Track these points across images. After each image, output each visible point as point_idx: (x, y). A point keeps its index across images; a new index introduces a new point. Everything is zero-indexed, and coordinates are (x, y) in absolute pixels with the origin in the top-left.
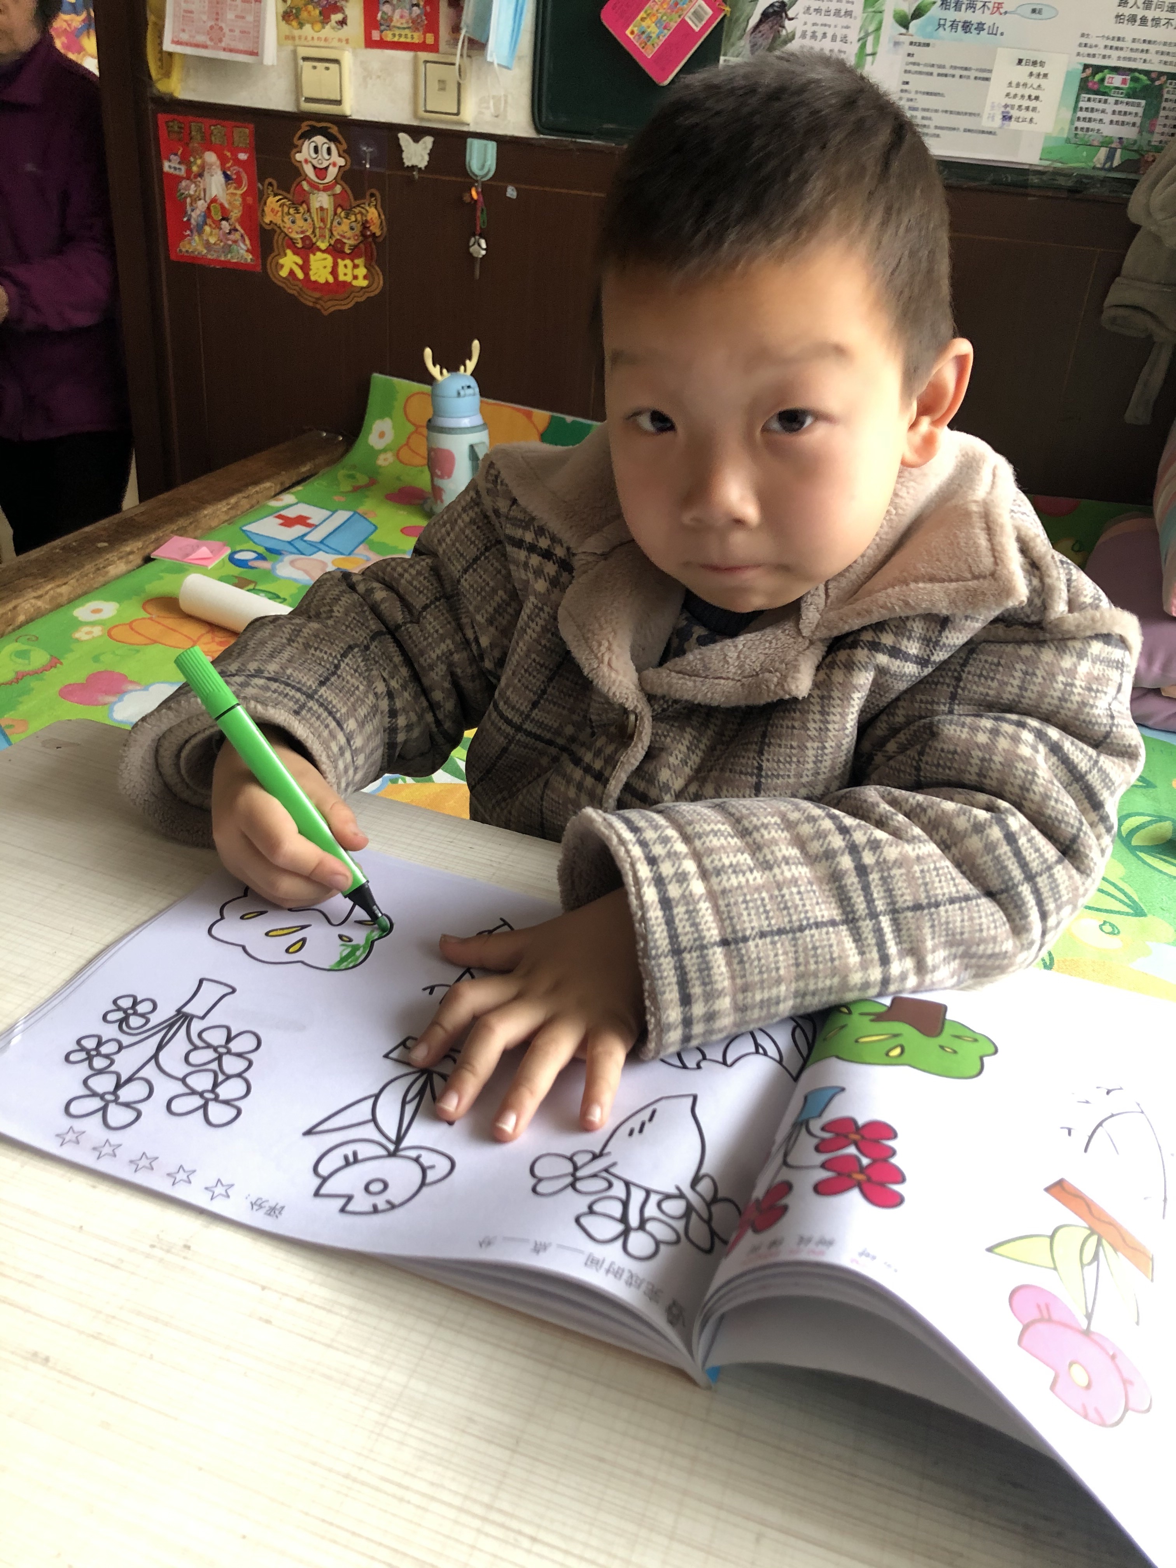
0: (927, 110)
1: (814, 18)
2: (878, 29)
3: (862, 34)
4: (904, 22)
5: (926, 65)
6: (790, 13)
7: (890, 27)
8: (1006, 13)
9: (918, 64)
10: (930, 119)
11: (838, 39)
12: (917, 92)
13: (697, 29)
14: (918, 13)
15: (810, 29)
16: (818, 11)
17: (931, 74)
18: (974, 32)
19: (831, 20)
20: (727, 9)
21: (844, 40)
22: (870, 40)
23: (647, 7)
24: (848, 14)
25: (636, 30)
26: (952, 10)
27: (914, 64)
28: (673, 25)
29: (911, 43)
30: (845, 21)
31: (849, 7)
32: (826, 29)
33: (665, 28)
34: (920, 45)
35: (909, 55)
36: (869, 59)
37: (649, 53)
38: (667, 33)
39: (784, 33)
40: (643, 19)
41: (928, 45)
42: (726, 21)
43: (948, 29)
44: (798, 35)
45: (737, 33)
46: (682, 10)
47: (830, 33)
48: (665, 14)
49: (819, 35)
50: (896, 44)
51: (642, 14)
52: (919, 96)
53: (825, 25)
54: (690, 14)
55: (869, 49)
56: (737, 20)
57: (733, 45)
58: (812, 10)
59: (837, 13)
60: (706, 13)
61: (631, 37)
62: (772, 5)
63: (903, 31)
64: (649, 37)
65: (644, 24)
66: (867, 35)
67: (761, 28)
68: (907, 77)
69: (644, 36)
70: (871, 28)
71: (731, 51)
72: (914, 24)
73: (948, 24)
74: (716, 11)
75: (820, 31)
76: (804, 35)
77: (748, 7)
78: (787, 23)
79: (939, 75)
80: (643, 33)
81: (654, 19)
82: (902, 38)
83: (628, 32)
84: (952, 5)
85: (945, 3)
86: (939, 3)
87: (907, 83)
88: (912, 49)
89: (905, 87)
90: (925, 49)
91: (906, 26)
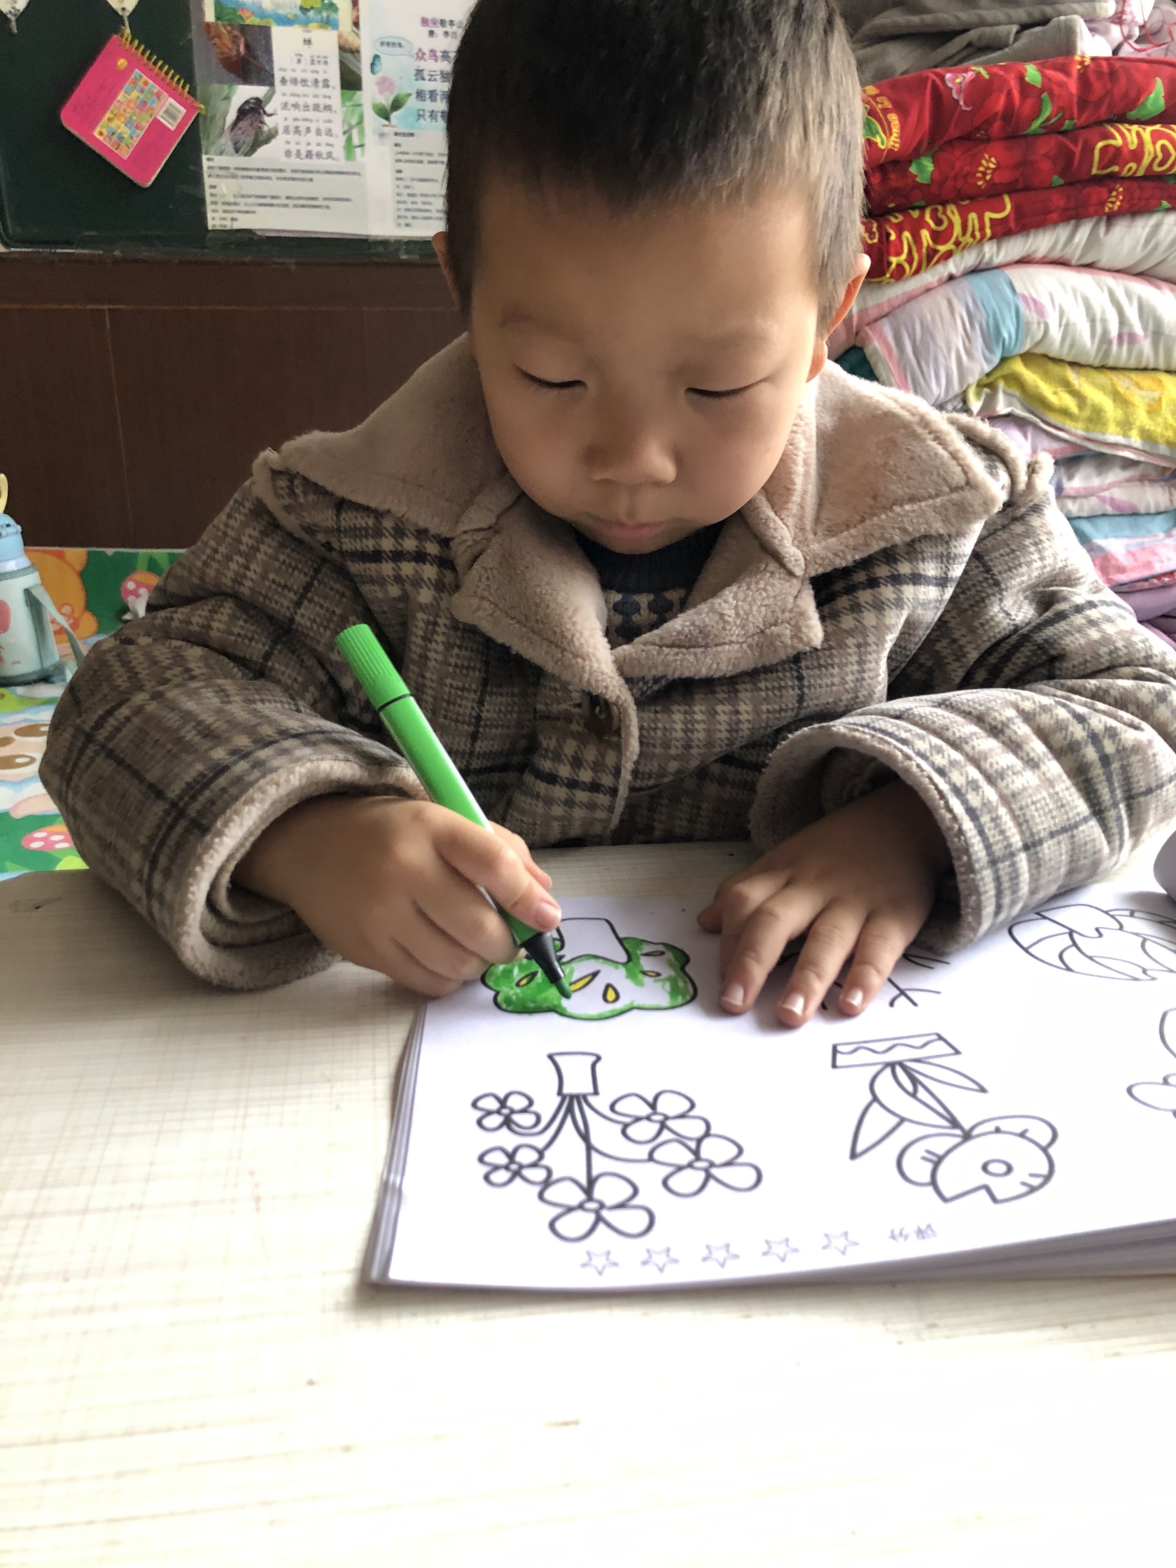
0: (426, 195)
1: (293, 113)
2: (360, 122)
3: (346, 128)
4: (384, 114)
5: (415, 154)
6: (269, 109)
7: (372, 121)
9: (407, 153)
10: (430, 203)
11: (323, 133)
12: (412, 180)
13: (173, 128)
14: (397, 105)
15: (292, 125)
16: (296, 106)
17: (421, 162)
19: (311, 114)
20: (202, 106)
21: (329, 133)
22: (355, 133)
23: (112, 107)
24: (328, 108)
25: (104, 131)
26: (428, 101)
27: (403, 153)
28: (146, 125)
29: (396, 134)
30: (326, 115)
31: (328, 102)
32: (308, 124)
33: (137, 127)
34: (404, 135)
35: (396, 145)
36: (358, 150)
37: (125, 154)
38: (141, 133)
39: (265, 129)
40: (109, 120)
41: (412, 135)
42: (201, 120)
43: (429, 119)
44: (281, 130)
45: (214, 132)
46: (152, 109)
47: (313, 127)
48: (134, 114)
49: (303, 130)
50: (382, 135)
51: (108, 115)
52: (415, 183)
53: (307, 120)
54: (161, 113)
55: (356, 141)
56: (213, 118)
57: (213, 143)
58: (289, 106)
59: (316, 108)
60: (179, 111)
61: (101, 138)
62: (247, 102)
63: (386, 122)
64: (121, 138)
65: (112, 125)
66: (351, 127)
67: (240, 125)
68: (400, 166)
69: (115, 138)
70: (354, 121)
71: (213, 150)
72: (394, 116)
73: (427, 114)
74: (190, 108)
75: (303, 126)
76: (287, 130)
77: (222, 105)
78: (266, 119)
79: (430, 162)
80: (113, 134)
81: (123, 119)
82: (386, 129)
83: (96, 134)
84: (428, 96)
85: (420, 94)
86: (414, 95)
87: (400, 171)
88: (399, 139)
89: (399, 175)
90: (411, 138)
91: (387, 118)
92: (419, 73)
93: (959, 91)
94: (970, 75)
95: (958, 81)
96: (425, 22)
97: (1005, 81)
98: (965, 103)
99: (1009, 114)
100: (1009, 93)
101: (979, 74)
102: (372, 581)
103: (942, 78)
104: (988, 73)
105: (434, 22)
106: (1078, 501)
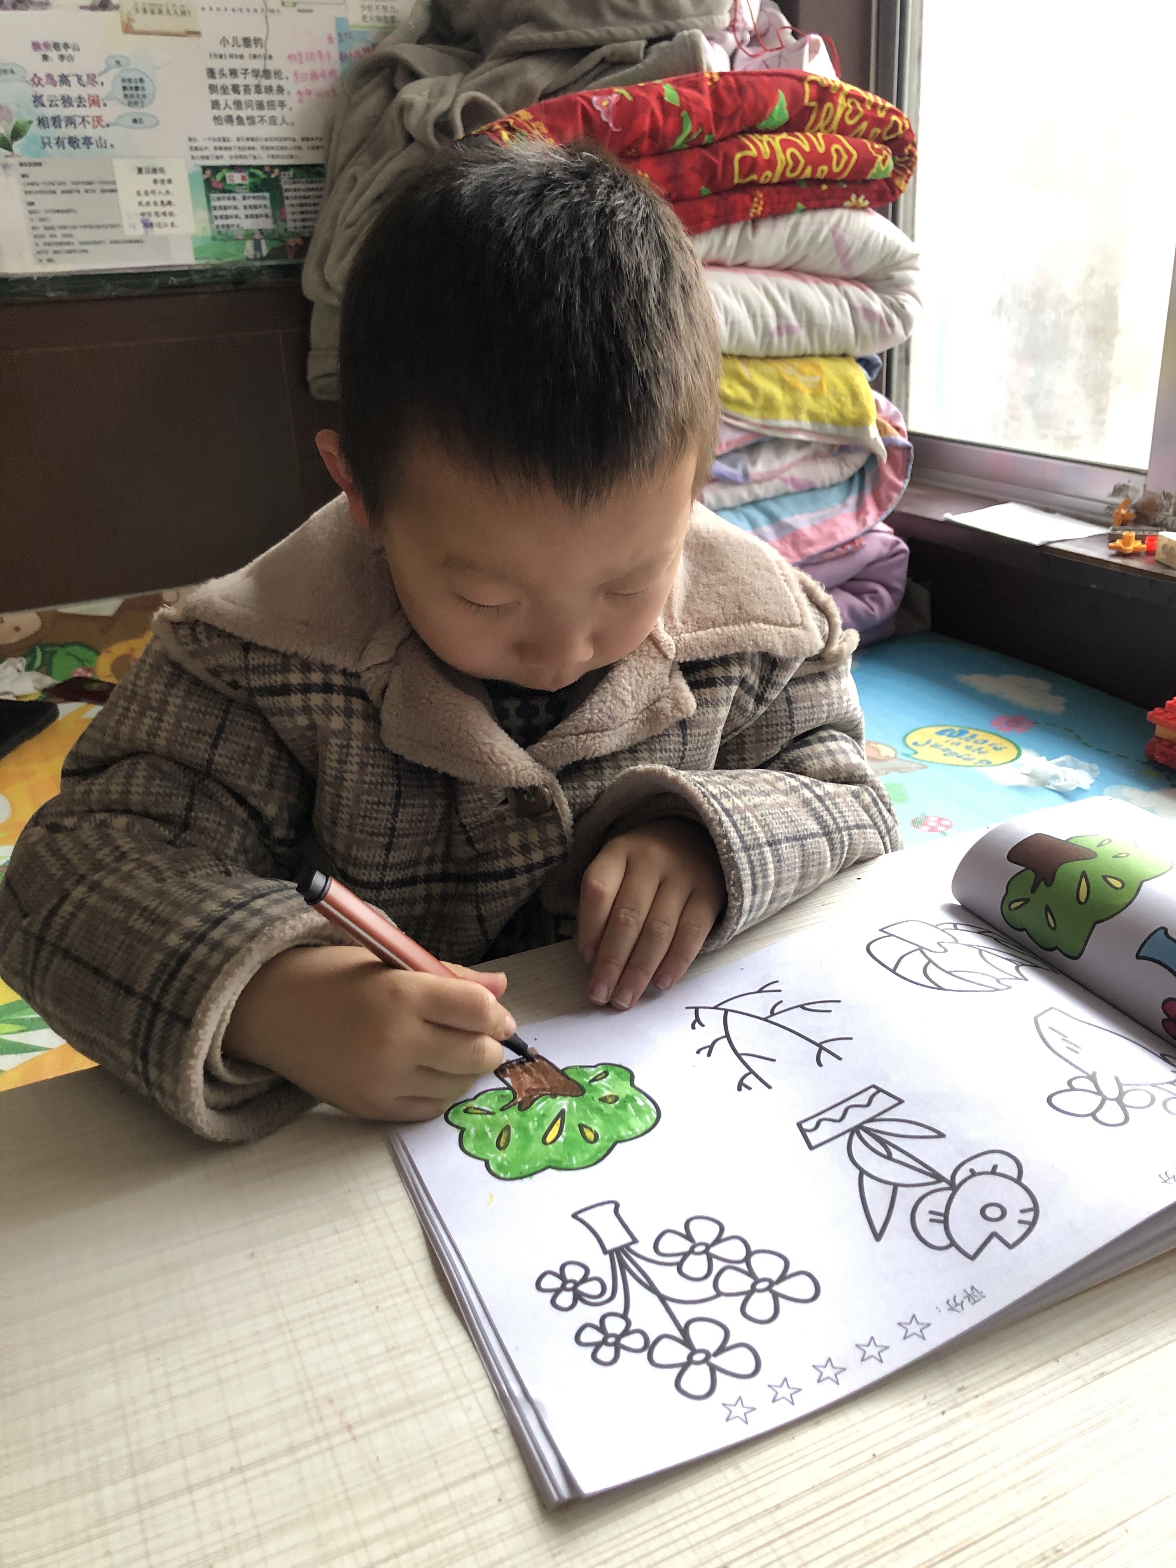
0: (65, 227)
5: (46, 183)
8: (108, 125)
9: (37, 184)
10: (71, 236)
12: (47, 211)
14: (17, 134)
17: (55, 192)
18: (84, 147)
26: (52, 128)
27: (32, 184)
29: (21, 165)
34: (30, 164)
35: (23, 176)
41: (40, 164)
43: (55, 147)
50: (6, 166)
52: (50, 215)
63: (8, 153)
68: (31, 198)
72: (16, 145)
73: (53, 141)
79: (63, 192)
82: (10, 161)
84: (51, 123)
85: (42, 122)
86: (36, 122)
87: (32, 204)
88: (24, 170)
89: (32, 208)
90: (38, 168)
91: (10, 149)
92: (38, 100)
93: (608, 114)
94: (614, 98)
95: (605, 104)
96: (36, 46)
97: (646, 102)
98: (615, 125)
99: (654, 133)
100: (653, 113)
101: (622, 95)
102: (281, 712)
103: (590, 102)
104: (631, 94)
105: (46, 46)
106: (764, 485)
